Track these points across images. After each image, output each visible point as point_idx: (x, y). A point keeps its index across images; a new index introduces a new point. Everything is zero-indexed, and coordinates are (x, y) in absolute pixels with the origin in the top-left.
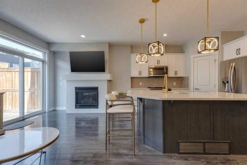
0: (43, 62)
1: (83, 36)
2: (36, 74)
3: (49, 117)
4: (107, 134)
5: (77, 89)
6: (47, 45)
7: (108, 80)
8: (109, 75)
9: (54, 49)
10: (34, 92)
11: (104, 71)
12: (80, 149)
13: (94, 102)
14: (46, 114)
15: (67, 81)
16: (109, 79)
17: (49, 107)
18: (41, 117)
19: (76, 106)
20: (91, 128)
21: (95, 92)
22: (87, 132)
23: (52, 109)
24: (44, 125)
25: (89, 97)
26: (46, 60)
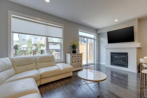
0: (94, 39)
1: (116, 20)
2: (91, 45)
3: (97, 67)
4: (141, 89)
5: (111, 53)
6: (96, 31)
7: (137, 48)
8: (139, 43)
9: (99, 32)
10: (90, 54)
11: (134, 41)
12: (118, 90)
13: (124, 63)
14: (96, 65)
15: (106, 49)
16: (139, 47)
17: (97, 62)
18: (93, 66)
19: (111, 63)
20: (124, 80)
21: (125, 56)
22: (121, 81)
23: (98, 63)
24: (94, 70)
25: (120, 59)
26: (96, 38)
